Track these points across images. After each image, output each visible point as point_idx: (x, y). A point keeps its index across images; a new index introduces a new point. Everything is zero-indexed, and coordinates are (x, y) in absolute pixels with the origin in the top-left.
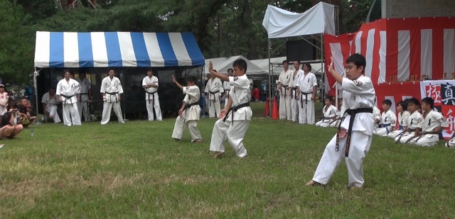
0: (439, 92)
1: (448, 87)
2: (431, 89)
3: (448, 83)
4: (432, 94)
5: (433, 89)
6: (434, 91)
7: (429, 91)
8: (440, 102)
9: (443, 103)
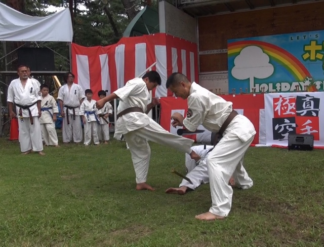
0: (294, 104)
1: (308, 99)
2: (281, 100)
3: (307, 96)
4: (282, 106)
5: (284, 101)
6: (287, 102)
7: (279, 103)
8: (293, 113)
9: (299, 114)
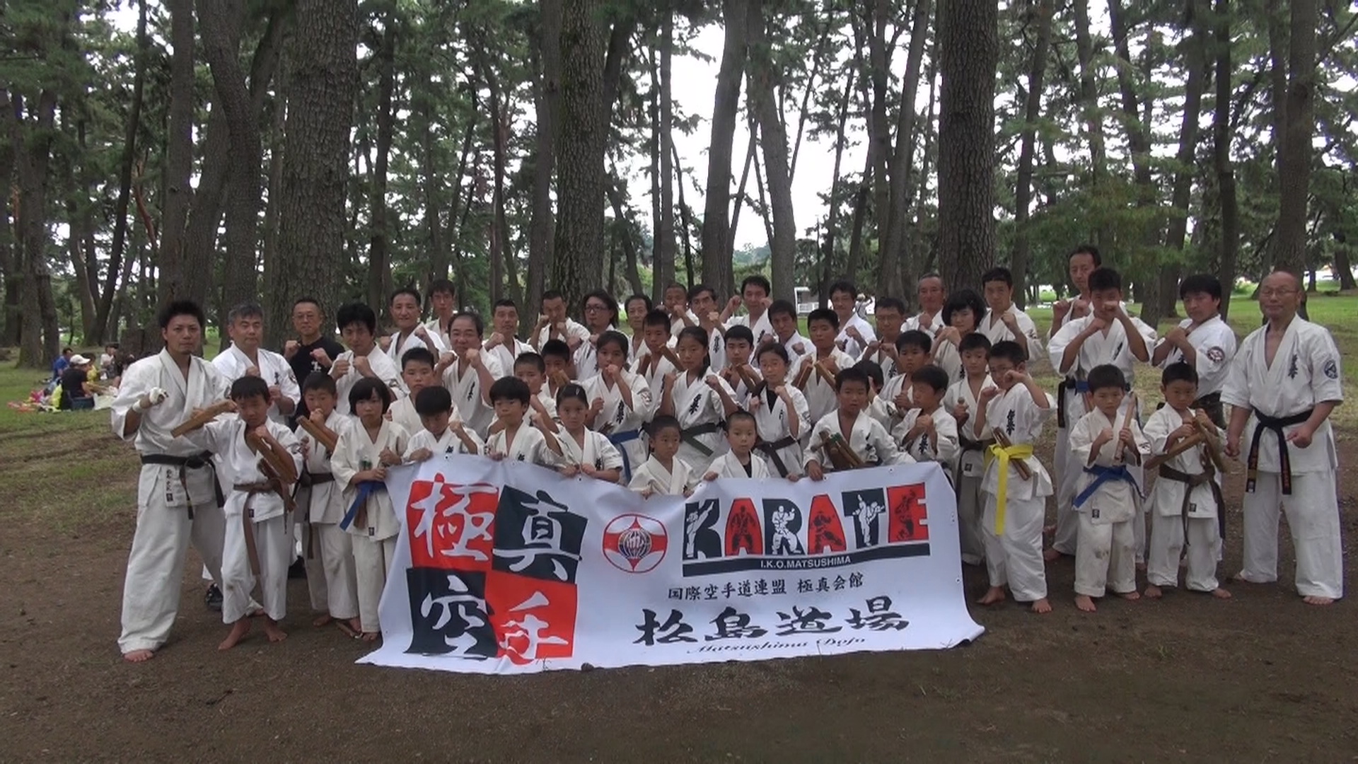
0: (488, 518)
1: (541, 508)
4: (439, 519)
5: (450, 498)
6: (459, 508)
8: (480, 556)
9: (503, 563)
